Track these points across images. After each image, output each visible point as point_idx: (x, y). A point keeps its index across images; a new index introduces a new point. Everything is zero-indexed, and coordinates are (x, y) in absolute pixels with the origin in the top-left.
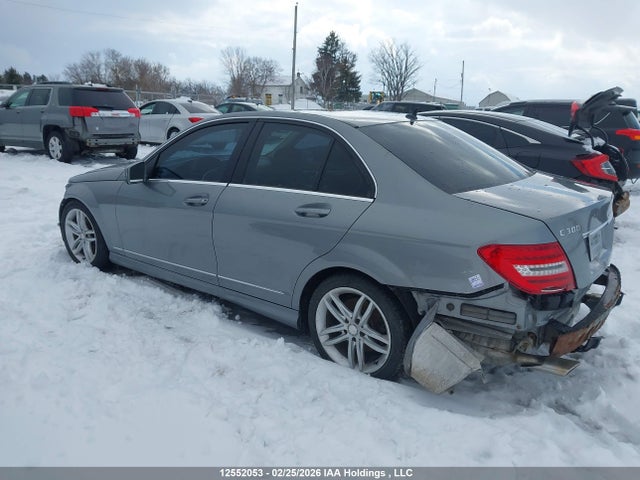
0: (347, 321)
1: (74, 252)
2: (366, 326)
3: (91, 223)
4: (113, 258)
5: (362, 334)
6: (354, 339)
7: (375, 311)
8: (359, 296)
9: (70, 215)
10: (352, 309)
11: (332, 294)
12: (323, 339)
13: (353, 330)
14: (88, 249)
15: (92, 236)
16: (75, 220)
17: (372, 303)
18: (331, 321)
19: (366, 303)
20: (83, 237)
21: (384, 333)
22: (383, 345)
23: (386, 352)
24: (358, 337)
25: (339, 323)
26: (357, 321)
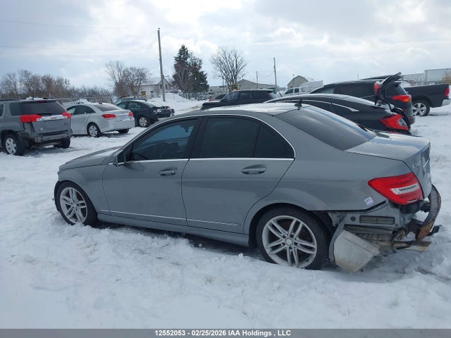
0: (284, 237)
1: (68, 217)
2: (298, 239)
3: (82, 195)
4: (100, 217)
5: (296, 244)
6: (290, 248)
7: (304, 227)
8: (292, 220)
9: (64, 191)
10: (287, 229)
11: (273, 221)
12: (268, 251)
13: (289, 242)
14: (79, 213)
15: (83, 204)
16: (68, 195)
17: (302, 223)
18: (272, 238)
19: (297, 224)
20: (75, 205)
21: (311, 241)
22: (311, 248)
23: (314, 253)
24: (293, 246)
25: (279, 239)
26: (292, 236)
